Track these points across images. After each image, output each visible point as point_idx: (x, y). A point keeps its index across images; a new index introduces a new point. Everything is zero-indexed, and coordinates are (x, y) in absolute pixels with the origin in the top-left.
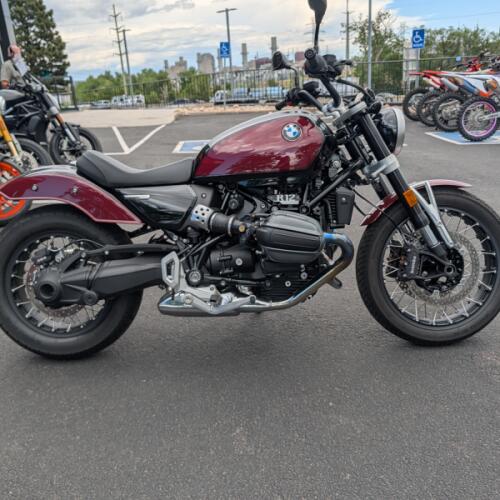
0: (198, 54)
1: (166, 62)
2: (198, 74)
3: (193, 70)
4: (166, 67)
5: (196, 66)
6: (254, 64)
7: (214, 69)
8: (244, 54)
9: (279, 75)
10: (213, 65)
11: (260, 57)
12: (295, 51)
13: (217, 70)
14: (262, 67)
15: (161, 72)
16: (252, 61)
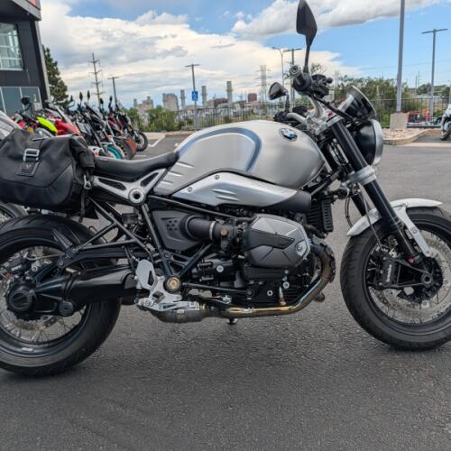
0: (164, 95)
1: (135, 100)
2: (164, 111)
3: (159, 108)
4: (135, 105)
5: (162, 104)
6: (212, 104)
7: (178, 107)
8: (204, 95)
9: (234, 113)
10: (177, 103)
11: (218, 97)
12: (248, 93)
13: (181, 108)
14: (219, 106)
15: (131, 109)
16: (210, 101)
